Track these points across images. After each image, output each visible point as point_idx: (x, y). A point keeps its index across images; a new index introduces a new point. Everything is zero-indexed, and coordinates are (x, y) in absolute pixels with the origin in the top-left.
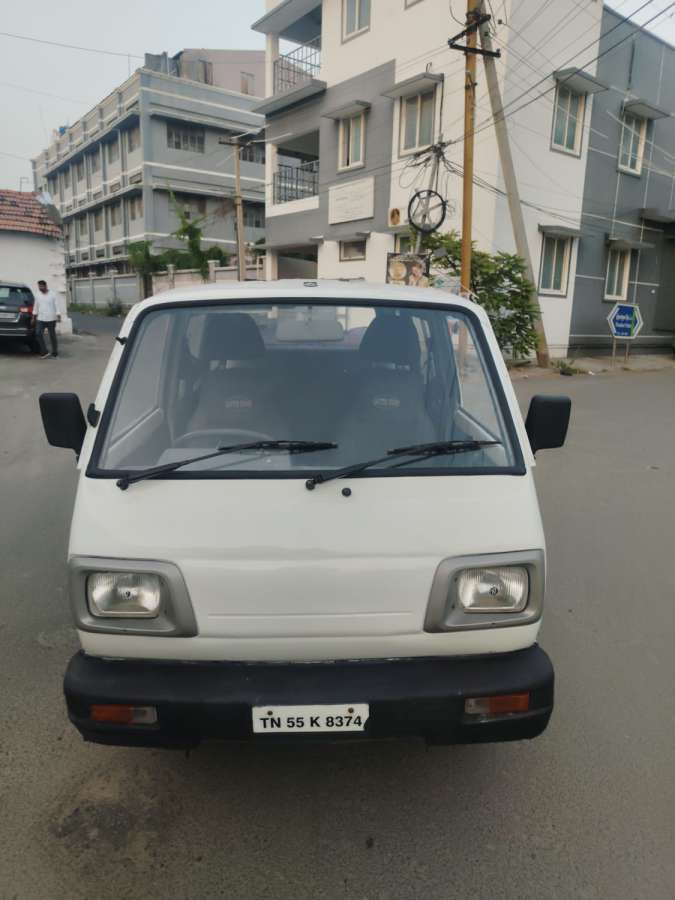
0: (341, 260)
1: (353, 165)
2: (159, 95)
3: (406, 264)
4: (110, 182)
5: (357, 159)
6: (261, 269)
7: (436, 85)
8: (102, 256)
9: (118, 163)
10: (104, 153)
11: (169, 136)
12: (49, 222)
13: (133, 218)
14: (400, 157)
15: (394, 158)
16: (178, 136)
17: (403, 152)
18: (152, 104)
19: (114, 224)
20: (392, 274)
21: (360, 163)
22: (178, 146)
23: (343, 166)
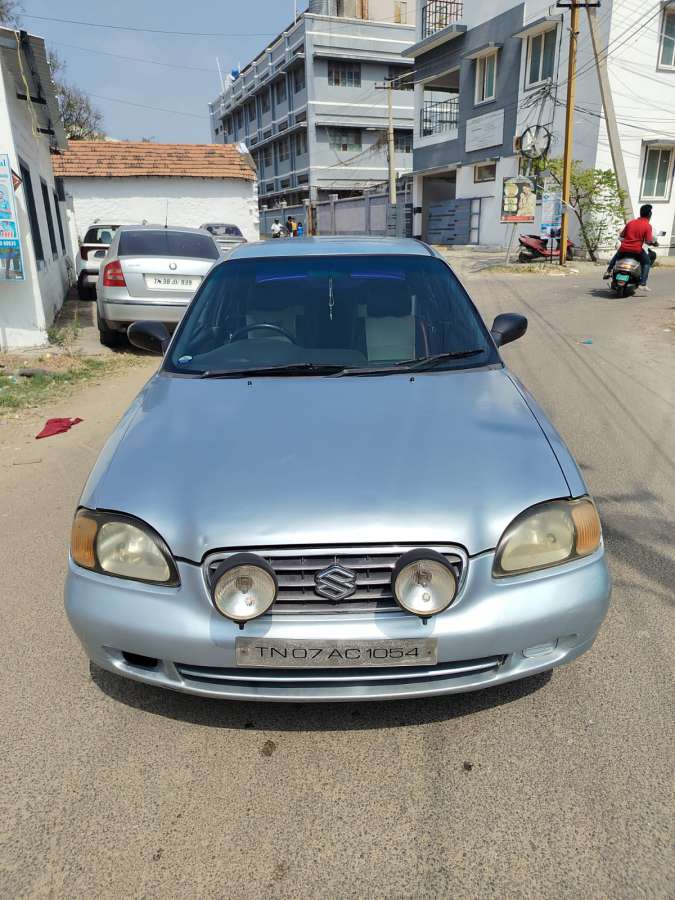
0: (475, 182)
1: (486, 100)
2: (321, 36)
3: (517, 184)
4: (279, 121)
5: (490, 94)
6: (408, 193)
7: (557, 24)
8: (272, 189)
9: (285, 104)
10: (273, 95)
11: (330, 74)
12: (246, 167)
13: (299, 153)
14: (525, 91)
15: (521, 92)
16: (337, 73)
17: (528, 86)
18: (315, 46)
19: (281, 160)
20: (507, 193)
21: (492, 98)
22: (337, 82)
23: (479, 100)
